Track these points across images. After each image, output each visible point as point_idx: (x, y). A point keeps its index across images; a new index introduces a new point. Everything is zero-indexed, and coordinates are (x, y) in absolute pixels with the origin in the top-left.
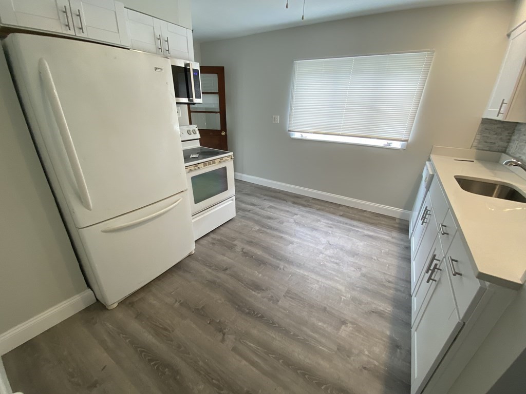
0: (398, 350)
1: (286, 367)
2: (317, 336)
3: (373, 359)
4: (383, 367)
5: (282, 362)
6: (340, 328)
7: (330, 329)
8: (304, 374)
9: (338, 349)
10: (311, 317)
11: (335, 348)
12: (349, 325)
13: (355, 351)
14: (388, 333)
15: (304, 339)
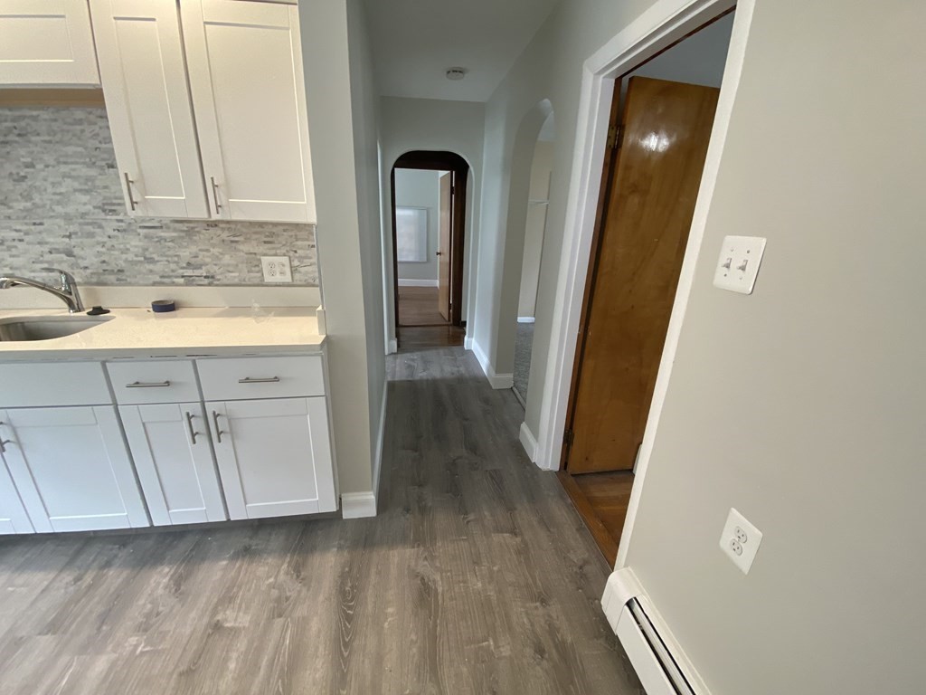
0: (253, 548)
1: (348, 679)
2: (266, 658)
3: (279, 571)
4: (288, 559)
5: (343, 689)
6: (231, 629)
7: (241, 644)
8: (346, 645)
9: (280, 616)
10: (217, 691)
11: (279, 622)
12: (219, 617)
13: (275, 593)
14: (224, 563)
15: (279, 677)
